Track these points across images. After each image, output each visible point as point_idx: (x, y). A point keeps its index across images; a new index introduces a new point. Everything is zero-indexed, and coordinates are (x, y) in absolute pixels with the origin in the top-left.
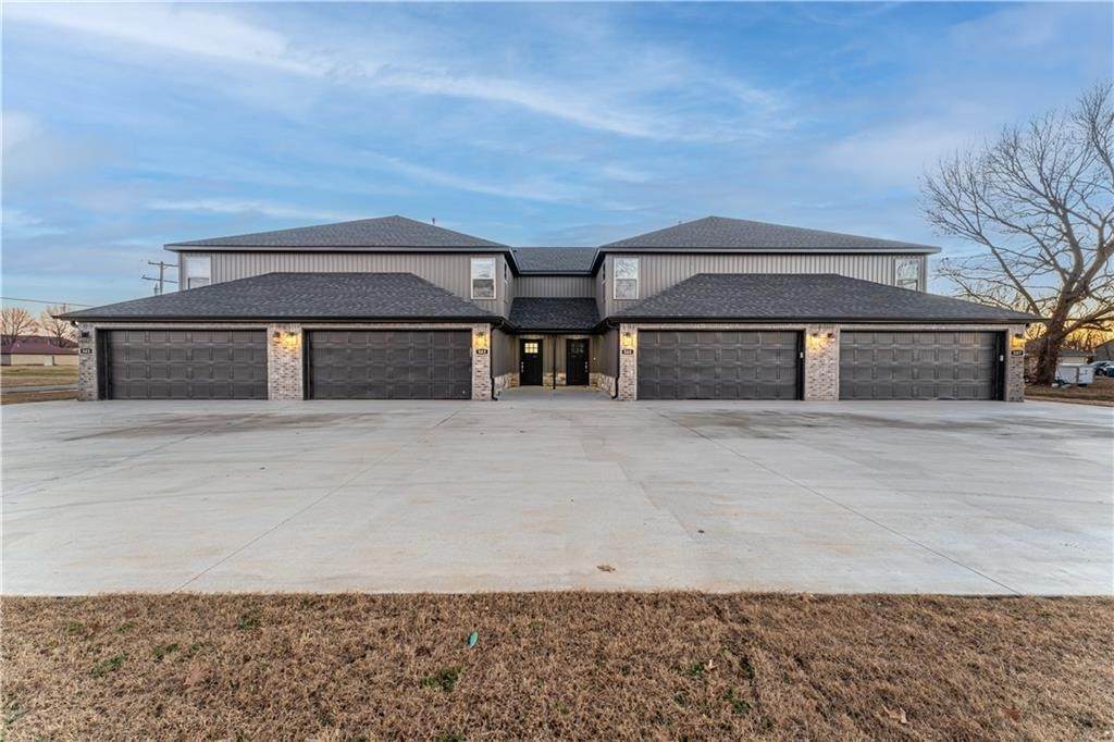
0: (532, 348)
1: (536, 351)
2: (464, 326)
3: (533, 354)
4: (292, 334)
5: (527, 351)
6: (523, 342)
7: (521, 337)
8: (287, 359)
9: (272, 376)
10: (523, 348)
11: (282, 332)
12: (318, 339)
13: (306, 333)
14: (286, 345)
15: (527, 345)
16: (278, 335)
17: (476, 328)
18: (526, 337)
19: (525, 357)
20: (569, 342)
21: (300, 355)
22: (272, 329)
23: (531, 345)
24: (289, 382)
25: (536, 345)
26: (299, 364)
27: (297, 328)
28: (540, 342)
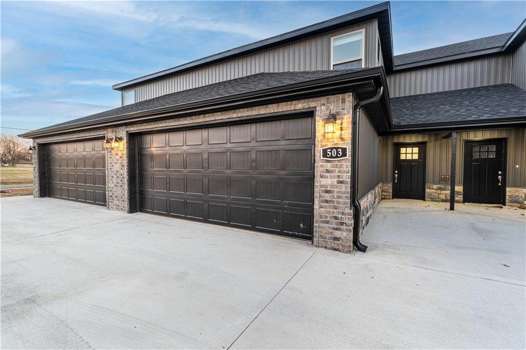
0: (409, 154)
1: (416, 157)
2: (300, 107)
3: (412, 161)
5: (403, 157)
6: (398, 146)
7: (396, 140)
8: (118, 166)
9: (109, 185)
10: (398, 154)
11: (114, 136)
14: (117, 152)
15: (403, 150)
18: (401, 140)
19: (399, 164)
20: (469, 144)
22: (108, 134)
23: (409, 150)
24: (120, 192)
25: (416, 150)
27: (123, 132)
28: (422, 146)
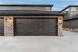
2: (56, 17)
4: (10, 19)
8: (9, 25)
9: (5, 30)
11: (8, 18)
12: (18, 20)
13: (14, 19)
14: (9, 22)
16: (7, 19)
17: (59, 17)
21: (13, 24)
22: (5, 17)
24: (10, 32)
26: (13, 27)
27: (12, 17)
